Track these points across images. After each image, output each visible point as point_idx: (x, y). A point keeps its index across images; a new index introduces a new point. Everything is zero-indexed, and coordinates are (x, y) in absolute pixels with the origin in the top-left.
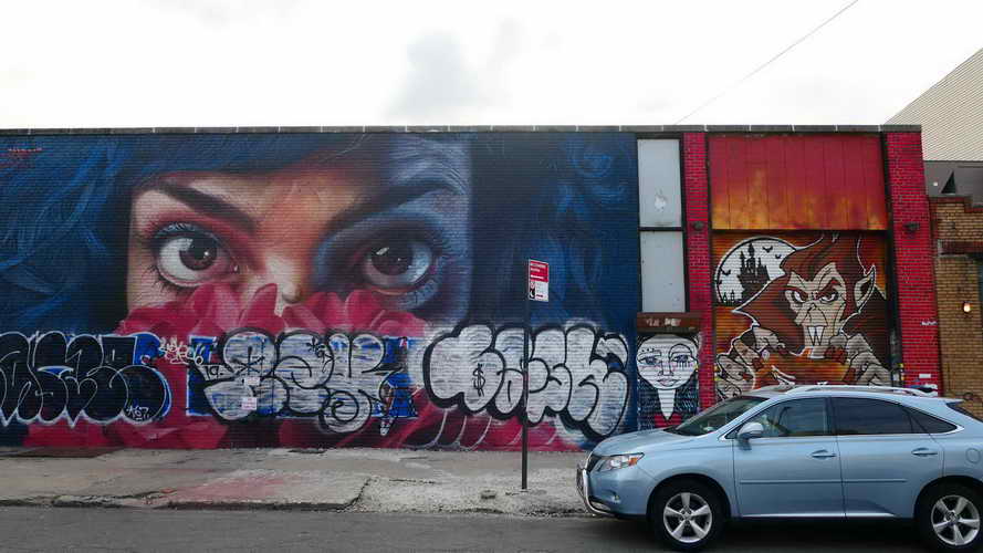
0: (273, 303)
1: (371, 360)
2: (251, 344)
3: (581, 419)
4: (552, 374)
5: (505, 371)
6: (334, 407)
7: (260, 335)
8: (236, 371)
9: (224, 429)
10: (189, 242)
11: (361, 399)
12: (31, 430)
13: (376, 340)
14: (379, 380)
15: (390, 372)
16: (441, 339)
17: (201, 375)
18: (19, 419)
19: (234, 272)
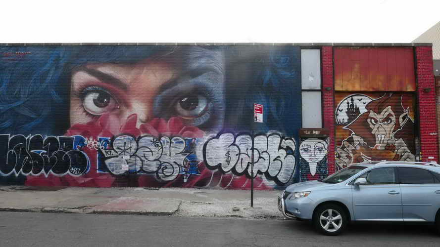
0: (135, 123)
1: (179, 148)
2: (125, 141)
3: (275, 176)
4: (261, 155)
5: (240, 154)
6: (163, 170)
7: (130, 137)
8: (119, 153)
9: (114, 178)
10: (97, 95)
11: (175, 166)
12: (28, 179)
13: (182, 140)
14: (183, 157)
15: (188, 154)
16: (211, 139)
17: (103, 155)
18: (23, 173)
19: (118, 108)
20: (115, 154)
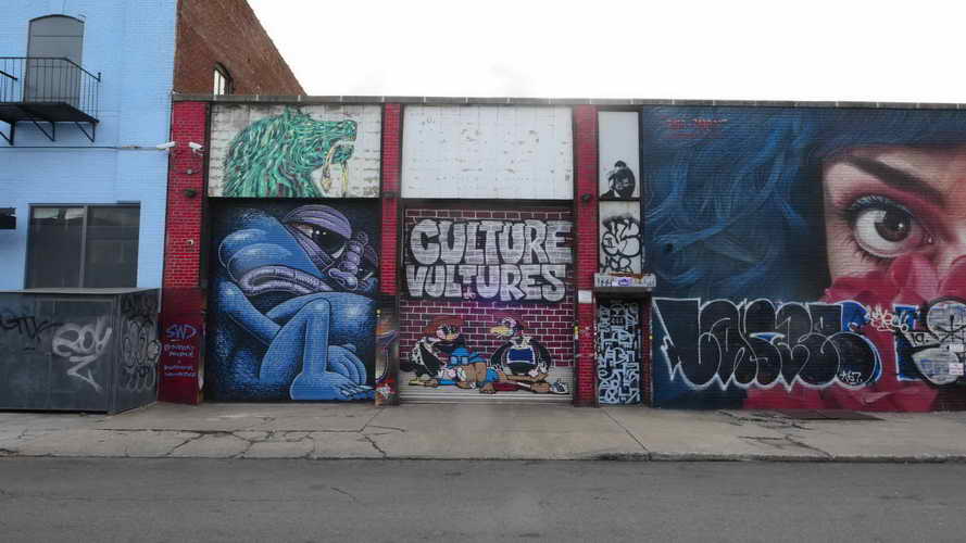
17: (907, 342)
19: (929, 244)
20: (933, 341)
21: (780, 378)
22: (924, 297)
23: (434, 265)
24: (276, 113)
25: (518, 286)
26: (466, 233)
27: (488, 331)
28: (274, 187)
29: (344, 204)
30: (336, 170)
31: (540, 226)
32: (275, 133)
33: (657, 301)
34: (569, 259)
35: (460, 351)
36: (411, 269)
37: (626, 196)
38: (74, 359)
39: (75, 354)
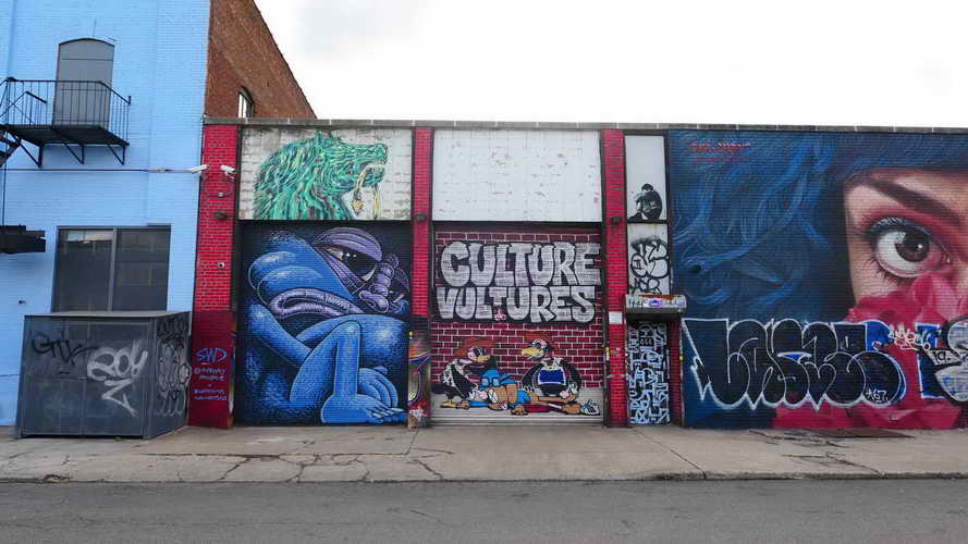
8: (962, 356)
10: (902, 235)
17: (930, 360)
20: (954, 359)
21: (808, 397)
22: (945, 317)
23: (465, 287)
24: (307, 137)
25: (548, 308)
26: (495, 256)
27: (518, 352)
28: (305, 210)
29: (375, 227)
30: (366, 194)
31: (569, 248)
32: (306, 156)
33: (686, 322)
34: (598, 281)
35: (491, 373)
36: (441, 291)
37: (653, 219)
38: (109, 383)
39: (110, 378)
